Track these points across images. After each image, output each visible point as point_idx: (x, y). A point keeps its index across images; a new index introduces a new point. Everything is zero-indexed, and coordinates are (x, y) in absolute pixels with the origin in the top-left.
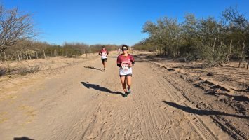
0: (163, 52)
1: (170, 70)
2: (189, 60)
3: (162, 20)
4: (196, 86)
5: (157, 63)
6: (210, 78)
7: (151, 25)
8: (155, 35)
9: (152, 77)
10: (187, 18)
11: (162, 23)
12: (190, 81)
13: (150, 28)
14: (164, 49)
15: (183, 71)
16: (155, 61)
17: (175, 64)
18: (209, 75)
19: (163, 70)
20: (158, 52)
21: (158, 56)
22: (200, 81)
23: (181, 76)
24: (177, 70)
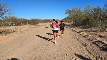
0: (74, 23)
1: (78, 32)
2: (87, 27)
3: (74, 8)
4: (94, 43)
5: (71, 28)
6: (101, 39)
7: (69, 11)
8: (71, 15)
9: (69, 36)
10: (87, 7)
11: (74, 9)
12: (89, 40)
13: (69, 12)
14: (75, 21)
15: (85, 34)
16: (71, 27)
17: (81, 29)
18: (100, 36)
19: (75, 32)
20: (72, 23)
21: (72, 25)
22: (96, 40)
23: (84, 36)
24: (82, 33)
